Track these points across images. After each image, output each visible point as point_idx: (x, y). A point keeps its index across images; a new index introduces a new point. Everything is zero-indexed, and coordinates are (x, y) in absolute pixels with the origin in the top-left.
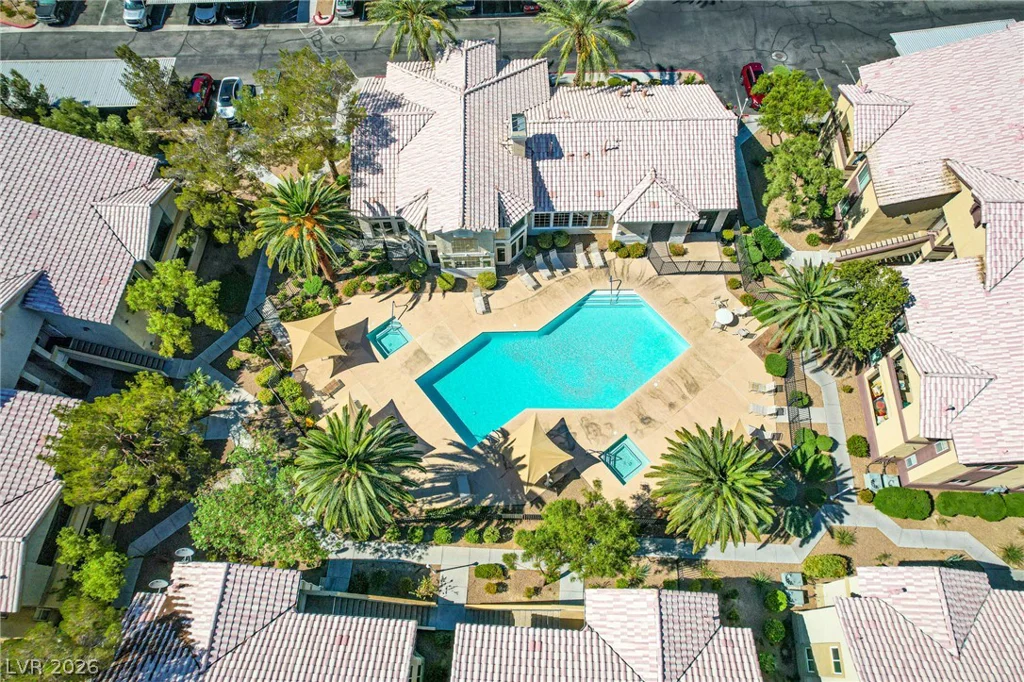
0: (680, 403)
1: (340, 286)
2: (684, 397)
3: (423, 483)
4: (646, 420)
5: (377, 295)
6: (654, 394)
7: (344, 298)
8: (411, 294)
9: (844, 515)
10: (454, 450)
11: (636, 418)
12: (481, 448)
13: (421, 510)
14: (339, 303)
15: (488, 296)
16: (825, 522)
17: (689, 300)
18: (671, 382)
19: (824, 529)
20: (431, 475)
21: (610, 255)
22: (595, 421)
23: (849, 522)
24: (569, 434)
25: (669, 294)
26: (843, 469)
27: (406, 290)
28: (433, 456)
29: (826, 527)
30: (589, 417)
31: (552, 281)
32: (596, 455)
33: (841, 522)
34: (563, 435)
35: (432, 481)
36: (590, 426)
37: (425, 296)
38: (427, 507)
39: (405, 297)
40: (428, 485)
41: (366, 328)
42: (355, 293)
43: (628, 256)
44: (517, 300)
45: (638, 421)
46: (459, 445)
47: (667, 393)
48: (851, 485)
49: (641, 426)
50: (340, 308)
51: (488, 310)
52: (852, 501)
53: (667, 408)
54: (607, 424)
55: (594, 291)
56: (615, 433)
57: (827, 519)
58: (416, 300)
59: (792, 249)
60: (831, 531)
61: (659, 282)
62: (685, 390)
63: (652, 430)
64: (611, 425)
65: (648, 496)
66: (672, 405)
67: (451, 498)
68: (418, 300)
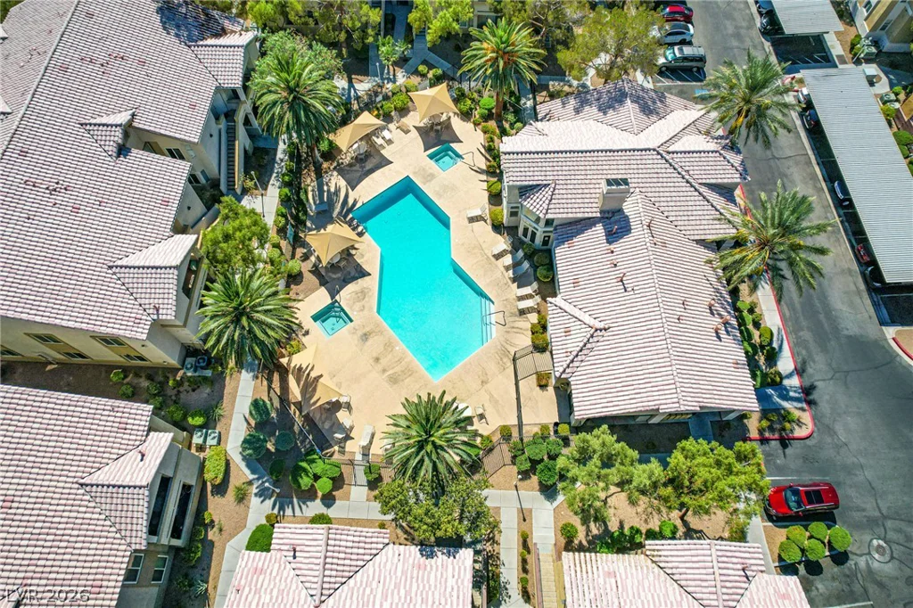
0: (379, 367)
1: (492, 124)
2: (384, 371)
3: (327, 185)
4: (365, 337)
5: (484, 147)
6: (389, 346)
7: (480, 127)
8: (485, 168)
9: (262, 499)
10: (351, 202)
11: (367, 329)
12: (351, 219)
13: (308, 185)
14: (476, 124)
15: (485, 221)
16: (258, 479)
17: (486, 386)
18: (400, 361)
19: (251, 477)
20: (332, 190)
21: (534, 318)
22: (366, 299)
23: (255, 501)
24: (357, 279)
25: (492, 367)
26: (304, 507)
27: (488, 163)
28: (347, 190)
29: (254, 479)
30: (370, 294)
31: (503, 269)
32: (337, 298)
33: (256, 495)
34: (357, 275)
35: (329, 191)
36: (363, 293)
37: (484, 177)
38: (310, 188)
39: (483, 164)
40: (325, 188)
41: (453, 142)
42: (485, 132)
43: (533, 333)
44: (481, 241)
45: (364, 331)
46: (354, 205)
47: (390, 356)
48: (289, 512)
49: (360, 333)
50: (472, 125)
51: (472, 220)
52: (273, 509)
53: (375, 355)
54: (364, 307)
55: (493, 303)
56: (355, 313)
57: (260, 482)
58: (481, 172)
59: (556, 504)
60: (250, 483)
61: (505, 360)
62: (390, 372)
63: (356, 342)
64: (362, 310)
65: (300, 334)
66: (377, 360)
67: (315, 203)
68: (480, 173)
